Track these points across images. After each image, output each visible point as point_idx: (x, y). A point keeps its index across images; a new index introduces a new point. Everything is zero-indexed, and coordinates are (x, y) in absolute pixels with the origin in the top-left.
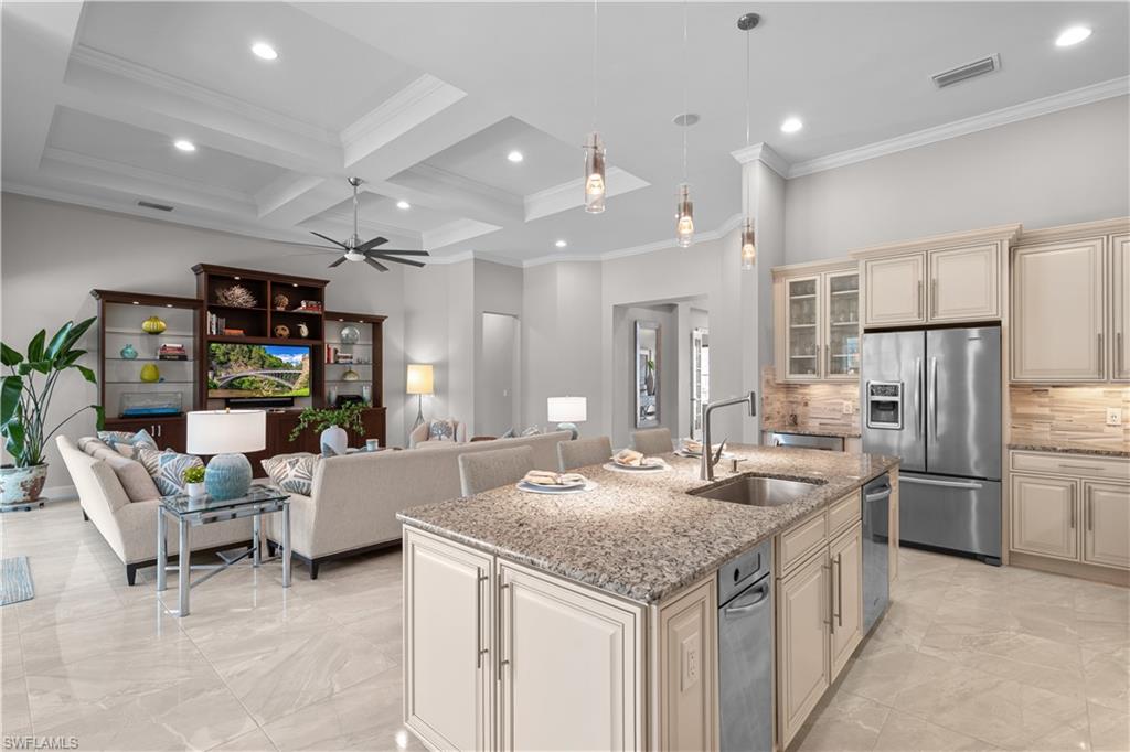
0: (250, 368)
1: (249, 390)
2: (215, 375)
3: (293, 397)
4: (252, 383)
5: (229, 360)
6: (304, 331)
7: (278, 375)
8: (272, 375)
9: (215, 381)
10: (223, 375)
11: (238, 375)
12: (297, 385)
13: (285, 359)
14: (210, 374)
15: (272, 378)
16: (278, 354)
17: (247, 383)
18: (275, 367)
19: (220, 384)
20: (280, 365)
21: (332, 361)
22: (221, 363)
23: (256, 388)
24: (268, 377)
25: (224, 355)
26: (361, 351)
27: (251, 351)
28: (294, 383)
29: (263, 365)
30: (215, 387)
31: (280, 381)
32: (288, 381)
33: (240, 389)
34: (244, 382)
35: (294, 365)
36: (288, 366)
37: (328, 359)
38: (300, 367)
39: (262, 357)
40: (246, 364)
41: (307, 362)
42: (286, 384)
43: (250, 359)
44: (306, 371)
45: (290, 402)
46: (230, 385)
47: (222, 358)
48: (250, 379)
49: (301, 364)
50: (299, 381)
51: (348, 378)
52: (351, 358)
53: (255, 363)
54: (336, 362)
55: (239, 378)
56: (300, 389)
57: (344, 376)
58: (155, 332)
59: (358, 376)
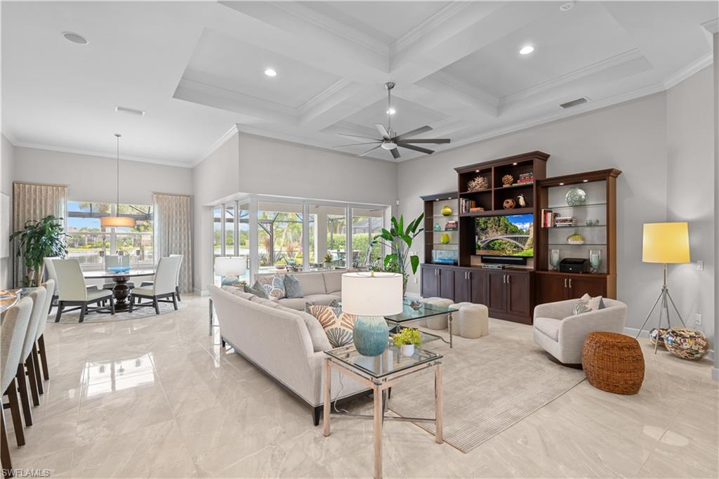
0: (499, 233)
1: (498, 250)
2: (479, 239)
4: (500, 244)
5: (487, 227)
6: (522, 201)
7: (515, 239)
8: (512, 238)
9: (479, 243)
10: (484, 239)
11: (492, 238)
12: (526, 247)
13: (519, 226)
14: (477, 238)
15: (512, 241)
16: (515, 223)
17: (498, 245)
18: (513, 232)
19: (482, 245)
20: (515, 231)
21: (549, 225)
22: (483, 230)
23: (503, 249)
24: (509, 240)
25: (484, 223)
27: (499, 220)
28: (524, 245)
29: (507, 230)
30: (479, 248)
31: (517, 243)
32: (521, 243)
33: (493, 249)
34: (495, 244)
35: (524, 231)
36: (521, 232)
37: (545, 224)
38: (528, 233)
39: (506, 225)
40: (497, 230)
41: (532, 229)
42: (520, 245)
43: (499, 226)
44: (531, 236)
45: (525, 260)
46: (488, 247)
47: (483, 226)
48: (499, 241)
49: (529, 231)
50: (528, 243)
51: (571, 242)
52: (571, 221)
53: (502, 229)
54: (555, 226)
55: (493, 241)
56: (528, 250)
57: (567, 240)
58: (446, 215)
59: (583, 239)
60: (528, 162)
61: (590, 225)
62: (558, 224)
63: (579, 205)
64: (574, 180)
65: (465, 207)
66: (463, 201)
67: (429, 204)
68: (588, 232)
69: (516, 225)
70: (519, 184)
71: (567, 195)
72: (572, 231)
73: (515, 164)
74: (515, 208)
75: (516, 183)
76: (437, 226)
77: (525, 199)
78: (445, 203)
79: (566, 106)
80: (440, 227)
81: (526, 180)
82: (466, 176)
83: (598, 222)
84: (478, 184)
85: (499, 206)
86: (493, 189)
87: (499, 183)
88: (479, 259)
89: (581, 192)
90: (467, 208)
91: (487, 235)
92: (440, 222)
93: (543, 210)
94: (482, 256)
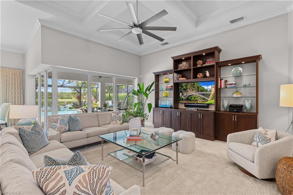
0: (194, 91)
1: (194, 101)
2: (182, 95)
3: (208, 104)
4: (195, 98)
5: (187, 88)
6: (208, 74)
7: (203, 95)
8: (201, 94)
9: (183, 97)
10: (185, 95)
11: (190, 94)
12: (209, 99)
14: (181, 94)
17: (193, 98)
18: (202, 91)
19: (184, 98)
21: (223, 87)
22: (185, 90)
23: (196, 100)
24: (200, 95)
25: (185, 86)
26: (248, 79)
27: (194, 84)
28: (208, 98)
29: (198, 90)
30: (183, 100)
31: (204, 97)
33: (190, 100)
34: (192, 97)
35: (208, 90)
36: (206, 91)
37: (221, 86)
38: (210, 91)
39: (198, 87)
40: (193, 90)
41: (214, 89)
42: (206, 98)
43: (194, 88)
44: (213, 92)
45: (208, 106)
46: (188, 99)
47: (185, 87)
48: (194, 96)
49: (211, 90)
50: (210, 97)
51: (235, 95)
52: (235, 84)
53: (196, 89)
54: (226, 87)
55: (190, 96)
56: (211, 101)
57: (233, 94)
58: (166, 82)
59: (241, 94)
60: (212, 52)
61: (245, 86)
62: (228, 86)
63: (238, 76)
64: (236, 62)
65: (177, 78)
66: (175, 75)
67: (157, 76)
68: (242, 90)
69: (203, 87)
70: (207, 64)
71: (233, 70)
72: (235, 90)
73: (204, 54)
74: (204, 77)
75: (205, 64)
76: (161, 88)
77: (209, 73)
78: (166, 76)
79: (232, 22)
80: (163, 88)
81: (210, 62)
82: (177, 61)
83: (250, 85)
84: (184, 65)
85: (195, 77)
86: (192, 68)
87: (195, 64)
88: (184, 105)
89: (240, 69)
90: (178, 78)
91: (187, 93)
92: (163, 86)
93: (219, 79)
94: (185, 103)
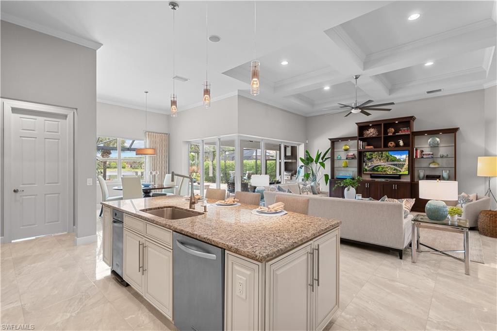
0: (382, 161)
1: (381, 172)
2: (366, 165)
3: (400, 175)
4: (383, 168)
5: (372, 158)
6: (401, 143)
7: (394, 165)
8: (392, 164)
9: (366, 167)
10: (370, 165)
11: (377, 165)
12: (403, 170)
13: (398, 157)
14: (364, 164)
15: (392, 166)
16: (395, 155)
17: (381, 169)
18: (393, 161)
19: (368, 169)
20: (395, 160)
21: (419, 157)
22: (369, 159)
23: (385, 171)
24: (390, 166)
25: (370, 155)
26: (445, 150)
27: (382, 153)
28: (402, 169)
29: (388, 160)
30: (366, 170)
31: (396, 167)
32: (400, 167)
33: (377, 171)
34: (379, 168)
35: (402, 160)
36: (399, 160)
37: (416, 156)
38: (405, 161)
39: (387, 156)
40: (380, 160)
41: (407, 158)
42: (398, 169)
43: (382, 157)
44: (407, 163)
45: (400, 177)
46: (373, 169)
47: (369, 157)
48: (382, 166)
49: (405, 160)
50: (404, 167)
51: (432, 166)
52: (432, 155)
53: (384, 159)
54: (423, 157)
55: (377, 166)
57: (429, 165)
58: (346, 150)
59: (438, 164)
60: (407, 122)
61: (442, 157)
62: (424, 156)
63: (435, 146)
64: (433, 133)
66: (361, 143)
67: (334, 141)
68: (439, 161)
69: (395, 156)
70: (400, 133)
71: (429, 140)
72: (431, 160)
73: (397, 122)
74: (395, 147)
75: (398, 132)
76: (339, 157)
77: (403, 142)
78: (344, 143)
79: (428, 92)
80: (341, 157)
81: (404, 131)
82: (362, 128)
83: (448, 155)
84: (371, 132)
85: (386, 146)
86: (383, 136)
87: (386, 132)
88: (369, 176)
89: (438, 139)
90: (363, 146)
91: (373, 163)
92: (341, 154)
93: (415, 149)
94: (371, 174)
